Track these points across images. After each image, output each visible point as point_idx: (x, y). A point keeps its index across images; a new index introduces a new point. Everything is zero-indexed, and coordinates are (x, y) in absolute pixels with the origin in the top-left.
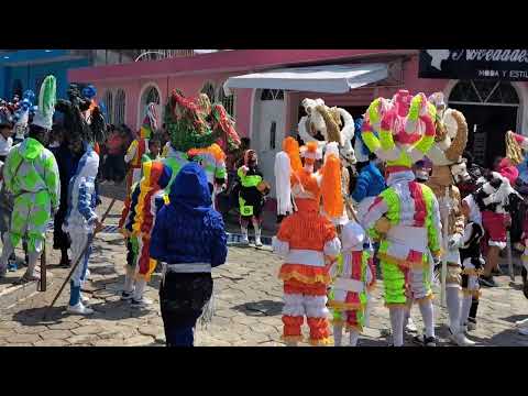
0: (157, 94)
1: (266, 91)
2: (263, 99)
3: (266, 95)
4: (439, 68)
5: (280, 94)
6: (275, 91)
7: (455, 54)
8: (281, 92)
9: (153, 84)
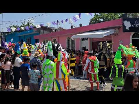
0: (56, 41)
1: (83, 38)
2: (83, 40)
3: (83, 39)
4: (128, 30)
5: (87, 39)
6: (86, 38)
7: (132, 26)
8: (87, 38)
9: (55, 38)
